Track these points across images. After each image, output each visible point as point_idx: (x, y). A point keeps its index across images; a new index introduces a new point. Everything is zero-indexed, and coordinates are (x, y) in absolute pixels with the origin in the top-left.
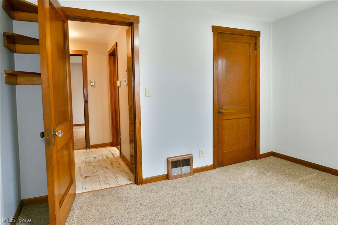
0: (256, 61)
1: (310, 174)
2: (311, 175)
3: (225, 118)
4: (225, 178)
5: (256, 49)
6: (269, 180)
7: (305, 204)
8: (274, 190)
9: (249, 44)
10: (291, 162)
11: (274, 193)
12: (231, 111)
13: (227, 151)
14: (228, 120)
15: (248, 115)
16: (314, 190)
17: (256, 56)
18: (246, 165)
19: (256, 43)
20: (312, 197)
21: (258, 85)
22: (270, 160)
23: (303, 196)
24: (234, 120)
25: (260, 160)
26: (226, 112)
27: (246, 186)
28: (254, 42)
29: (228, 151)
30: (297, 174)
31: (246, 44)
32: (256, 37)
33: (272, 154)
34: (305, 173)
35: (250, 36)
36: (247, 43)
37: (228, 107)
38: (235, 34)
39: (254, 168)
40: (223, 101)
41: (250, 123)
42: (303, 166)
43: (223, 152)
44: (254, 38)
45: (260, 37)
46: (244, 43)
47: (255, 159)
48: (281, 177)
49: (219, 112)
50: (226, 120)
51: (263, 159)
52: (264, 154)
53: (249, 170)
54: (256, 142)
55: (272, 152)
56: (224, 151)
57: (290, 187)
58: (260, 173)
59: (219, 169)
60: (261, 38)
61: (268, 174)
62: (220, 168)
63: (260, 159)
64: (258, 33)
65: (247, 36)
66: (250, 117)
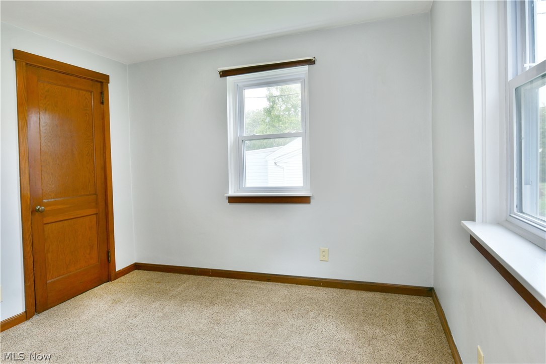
0: (104, 121)
1: (184, 283)
2: (185, 285)
3: (46, 220)
4: (49, 330)
5: (102, 103)
6: (127, 309)
7: (174, 328)
8: (133, 322)
9: (90, 93)
10: (161, 273)
11: (133, 328)
12: (60, 207)
13: (54, 280)
14: (54, 224)
15: (94, 211)
16: (187, 304)
17: (104, 113)
18: (92, 296)
19: (102, 93)
20: (183, 315)
21: (107, 160)
22: (133, 276)
23: (172, 317)
24: (65, 222)
25: (117, 280)
26: (48, 208)
27: (88, 331)
28: (99, 91)
29: (57, 279)
30: (168, 288)
31: (84, 92)
32: (102, 83)
33: (137, 267)
34: (178, 283)
35: (92, 80)
36: (86, 91)
37: (53, 200)
38: (63, 73)
39: (106, 296)
40: (42, 190)
41: (98, 222)
42: (177, 274)
43: (46, 284)
44: (99, 84)
45: (109, 84)
46: (81, 90)
47: (108, 281)
48: (145, 298)
49: (34, 211)
50: (49, 223)
51: (122, 278)
52: (122, 269)
53: (96, 303)
54: (108, 252)
55: (136, 263)
56: (48, 282)
57: (156, 311)
58: (115, 302)
59: (38, 317)
60: (111, 86)
61: (126, 301)
62: (40, 314)
63: (117, 278)
64: (106, 78)
65: (85, 78)
66: (96, 214)
